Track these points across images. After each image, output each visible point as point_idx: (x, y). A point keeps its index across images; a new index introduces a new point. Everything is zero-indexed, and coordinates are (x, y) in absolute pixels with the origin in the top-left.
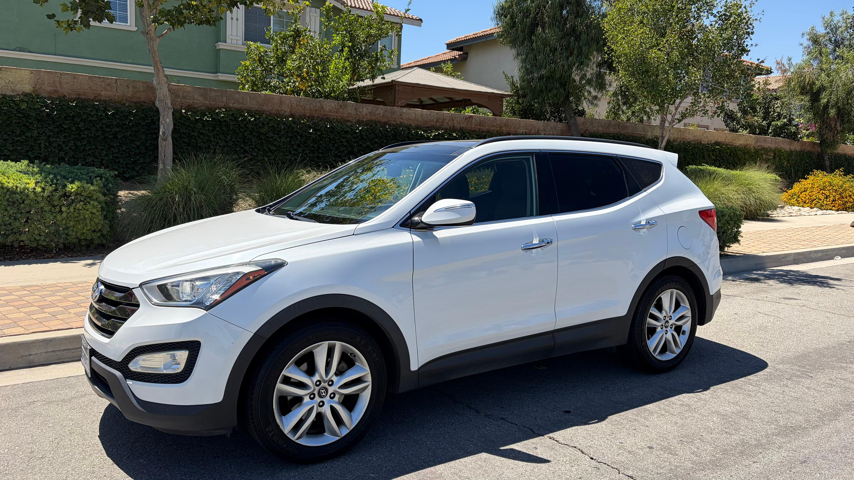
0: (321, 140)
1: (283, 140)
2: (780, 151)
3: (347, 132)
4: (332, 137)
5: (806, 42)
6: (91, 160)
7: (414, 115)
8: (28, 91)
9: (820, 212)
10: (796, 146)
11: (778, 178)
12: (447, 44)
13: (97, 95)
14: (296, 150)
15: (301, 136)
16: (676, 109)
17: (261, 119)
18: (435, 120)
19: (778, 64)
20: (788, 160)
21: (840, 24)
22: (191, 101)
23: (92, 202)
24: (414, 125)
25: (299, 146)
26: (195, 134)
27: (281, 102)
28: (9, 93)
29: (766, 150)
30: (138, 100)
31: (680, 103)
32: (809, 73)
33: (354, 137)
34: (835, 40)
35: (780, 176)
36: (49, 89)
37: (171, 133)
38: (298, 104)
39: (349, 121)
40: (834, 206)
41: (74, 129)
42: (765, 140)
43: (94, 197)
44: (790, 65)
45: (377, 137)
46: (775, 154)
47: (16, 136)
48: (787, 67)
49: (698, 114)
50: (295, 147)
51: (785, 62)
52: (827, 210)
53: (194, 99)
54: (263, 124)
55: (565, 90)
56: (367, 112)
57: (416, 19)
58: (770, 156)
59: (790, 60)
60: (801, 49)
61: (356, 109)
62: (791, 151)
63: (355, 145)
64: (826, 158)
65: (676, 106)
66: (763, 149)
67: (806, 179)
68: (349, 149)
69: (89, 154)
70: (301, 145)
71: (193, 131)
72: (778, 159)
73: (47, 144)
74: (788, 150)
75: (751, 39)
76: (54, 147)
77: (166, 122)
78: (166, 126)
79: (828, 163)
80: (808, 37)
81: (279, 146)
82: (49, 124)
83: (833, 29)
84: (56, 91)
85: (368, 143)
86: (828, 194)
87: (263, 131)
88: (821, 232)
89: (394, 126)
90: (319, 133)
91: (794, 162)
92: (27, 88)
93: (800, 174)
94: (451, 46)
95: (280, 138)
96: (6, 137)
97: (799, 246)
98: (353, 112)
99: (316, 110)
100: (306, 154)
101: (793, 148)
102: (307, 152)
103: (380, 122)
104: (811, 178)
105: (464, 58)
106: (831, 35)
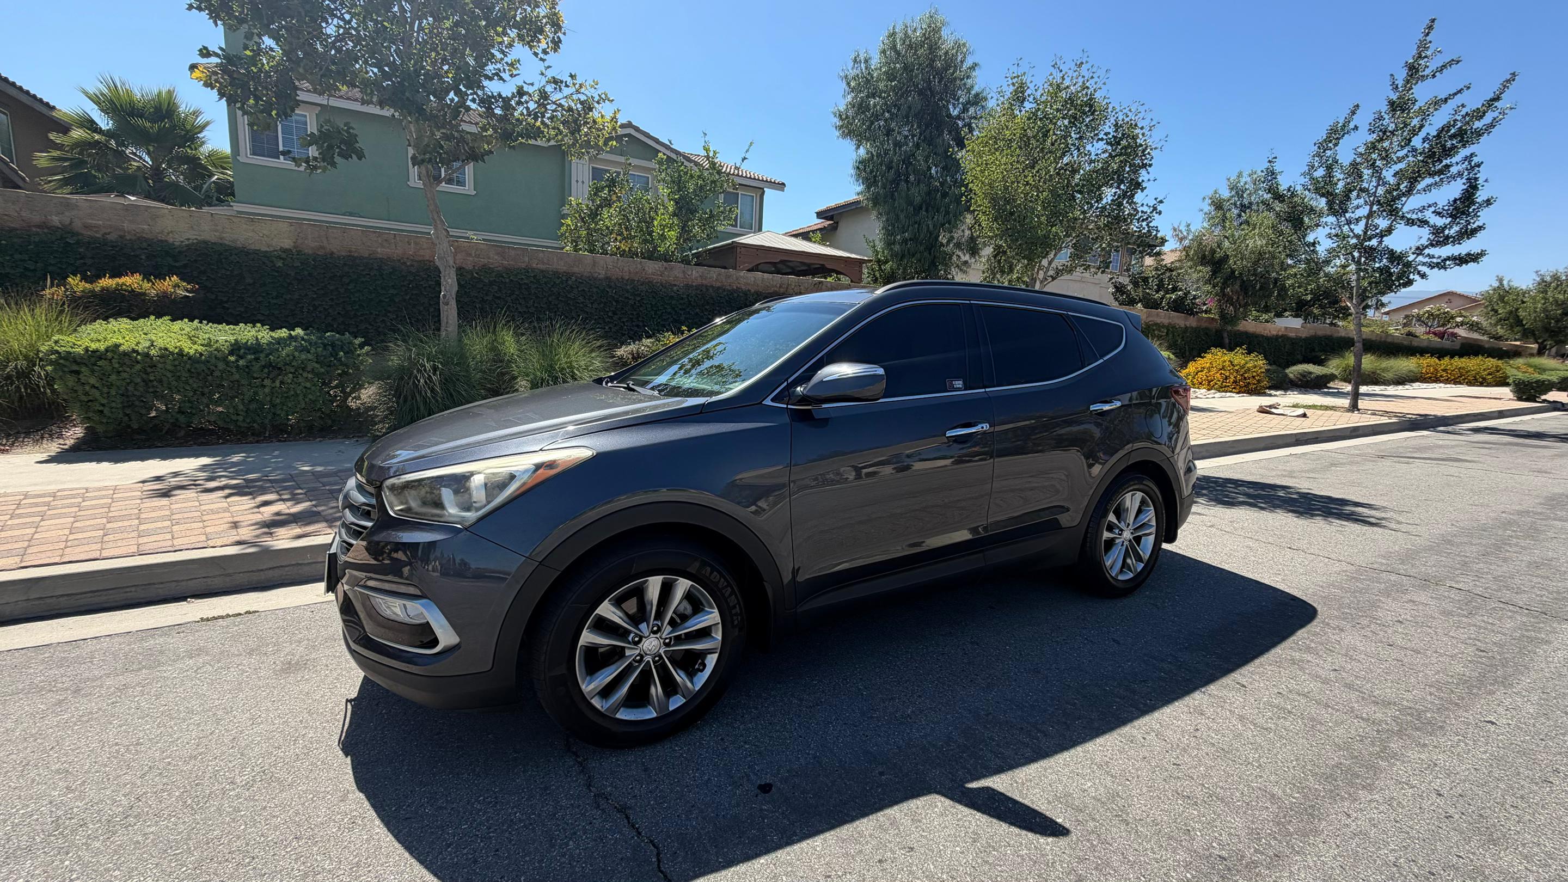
0: (641, 306)
1: (595, 306)
2: (1174, 327)
3: (672, 297)
4: (653, 303)
5: (1207, 208)
6: (363, 328)
7: (753, 279)
8: (287, 247)
9: (1218, 395)
10: (1192, 322)
11: (1172, 356)
12: (817, 213)
13: (371, 252)
14: (611, 318)
15: (617, 302)
16: (1050, 263)
17: (570, 282)
18: (778, 285)
19: (1175, 230)
20: (1183, 337)
21: (1247, 186)
22: (486, 261)
23: (305, 375)
24: (753, 291)
25: (615, 313)
26: (490, 298)
27: (594, 263)
28: (264, 249)
29: (1159, 326)
30: (421, 259)
31: (1055, 255)
32: (1209, 241)
33: (680, 304)
34: (1241, 204)
35: (1173, 354)
36: (314, 244)
37: (454, 297)
38: (615, 265)
39: (675, 285)
40: (1234, 388)
41: (342, 291)
42: (1158, 315)
43: (309, 368)
44: (1189, 231)
45: (708, 303)
46: (1168, 330)
47: (272, 298)
48: (1185, 234)
49: (1078, 270)
50: (610, 314)
51: (1183, 228)
52: (1226, 392)
53: (489, 258)
54: (571, 287)
55: (930, 254)
56: (697, 275)
57: (778, 183)
58: (1163, 332)
59: (1188, 226)
60: (1201, 215)
61: (684, 272)
62: (1186, 327)
63: (682, 312)
64: (1225, 335)
65: (1050, 259)
66: (1156, 324)
67: (1203, 357)
68: (675, 317)
69: (361, 320)
70: (618, 312)
71: (487, 295)
72: (1171, 336)
73: (311, 308)
74: (1183, 326)
75: (1148, 173)
76: (320, 312)
77: (448, 283)
78: (448, 288)
79: (1227, 341)
80: (1210, 201)
81: (591, 313)
82: (312, 285)
83: (1239, 192)
84: (322, 247)
85: (698, 310)
86: (1228, 374)
87: (571, 295)
88: (1222, 419)
89: (728, 291)
90: (638, 299)
91: (1189, 339)
92: (287, 243)
93: (1195, 353)
94: (820, 215)
95: (592, 303)
96: (260, 299)
97: (1198, 436)
98: (681, 275)
99: (637, 273)
100: (623, 322)
101: (1188, 324)
102: (625, 320)
103: (712, 286)
104: (1209, 356)
105: (834, 228)
106: (1237, 199)
